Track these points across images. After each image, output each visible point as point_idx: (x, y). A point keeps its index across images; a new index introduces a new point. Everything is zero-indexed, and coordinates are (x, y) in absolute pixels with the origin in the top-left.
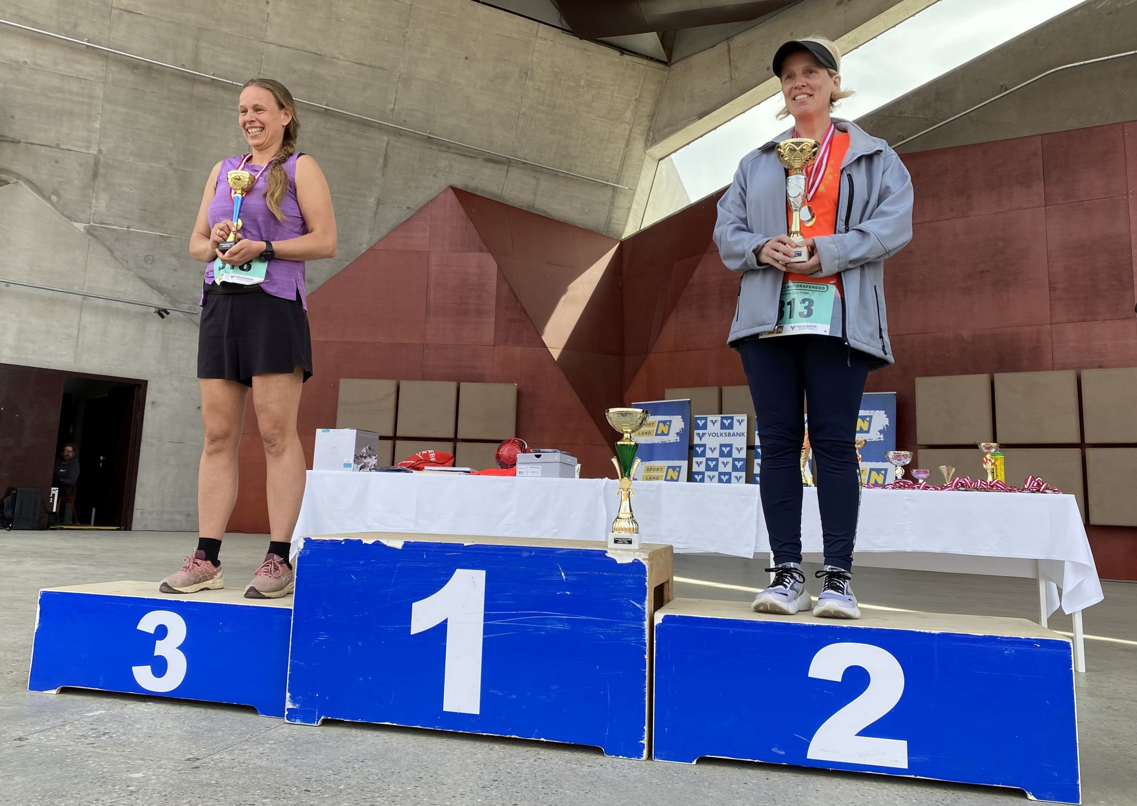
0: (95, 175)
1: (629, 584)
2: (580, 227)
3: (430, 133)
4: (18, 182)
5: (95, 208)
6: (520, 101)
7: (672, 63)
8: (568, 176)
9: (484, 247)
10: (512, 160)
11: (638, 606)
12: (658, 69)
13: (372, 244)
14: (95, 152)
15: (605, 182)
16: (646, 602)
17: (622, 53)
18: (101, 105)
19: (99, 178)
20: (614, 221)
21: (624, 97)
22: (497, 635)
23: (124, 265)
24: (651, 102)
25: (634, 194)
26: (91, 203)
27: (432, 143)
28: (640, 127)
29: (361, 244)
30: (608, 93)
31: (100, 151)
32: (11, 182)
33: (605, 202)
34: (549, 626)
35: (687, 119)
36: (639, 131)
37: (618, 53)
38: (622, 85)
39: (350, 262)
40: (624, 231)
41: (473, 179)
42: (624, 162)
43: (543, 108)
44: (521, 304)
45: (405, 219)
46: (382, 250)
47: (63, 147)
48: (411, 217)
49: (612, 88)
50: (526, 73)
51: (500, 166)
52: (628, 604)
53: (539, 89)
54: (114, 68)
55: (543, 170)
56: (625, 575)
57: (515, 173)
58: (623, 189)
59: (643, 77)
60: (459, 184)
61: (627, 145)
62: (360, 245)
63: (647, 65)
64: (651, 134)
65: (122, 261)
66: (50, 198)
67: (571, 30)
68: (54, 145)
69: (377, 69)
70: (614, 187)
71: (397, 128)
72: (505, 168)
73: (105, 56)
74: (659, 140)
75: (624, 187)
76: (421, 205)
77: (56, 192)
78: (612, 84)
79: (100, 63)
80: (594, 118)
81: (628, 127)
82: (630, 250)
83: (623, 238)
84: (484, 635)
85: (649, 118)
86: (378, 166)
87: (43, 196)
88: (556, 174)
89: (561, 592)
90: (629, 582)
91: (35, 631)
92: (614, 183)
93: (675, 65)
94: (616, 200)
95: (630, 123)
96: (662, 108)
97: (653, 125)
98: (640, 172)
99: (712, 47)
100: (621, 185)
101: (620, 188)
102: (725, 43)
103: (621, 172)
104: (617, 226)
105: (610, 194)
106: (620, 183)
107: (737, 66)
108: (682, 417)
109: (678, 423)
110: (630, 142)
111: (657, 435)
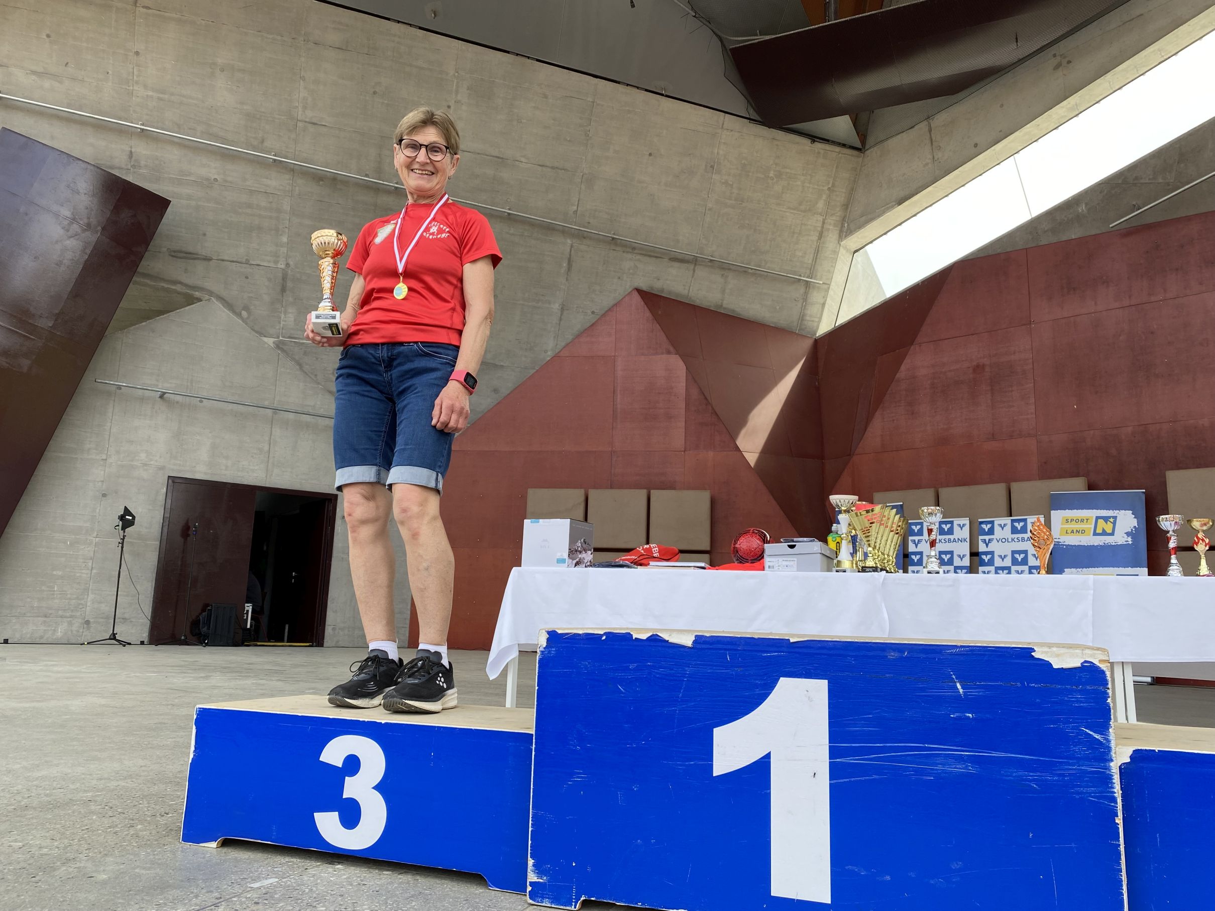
0: (283, 290)
1: (1077, 702)
2: (772, 325)
3: (614, 234)
4: (211, 299)
5: (284, 323)
6: (707, 196)
7: (866, 148)
8: (758, 272)
9: (672, 349)
10: (699, 258)
11: (1097, 736)
12: (852, 156)
13: (557, 351)
14: (283, 266)
15: (797, 277)
16: (1110, 730)
17: (813, 141)
18: (288, 218)
19: (288, 292)
20: (808, 318)
21: (816, 187)
22: (853, 779)
23: (313, 379)
24: (844, 190)
25: (829, 288)
26: (281, 317)
27: (616, 244)
28: (834, 218)
29: (546, 351)
30: (799, 183)
31: (288, 265)
32: (204, 299)
33: (798, 298)
34: (940, 767)
35: (885, 206)
36: (832, 222)
37: (810, 141)
38: (814, 174)
39: (535, 370)
40: (818, 328)
41: (659, 279)
42: (817, 255)
43: (731, 202)
44: (712, 407)
45: (589, 325)
46: (568, 357)
47: (253, 263)
48: (596, 322)
49: (802, 178)
50: (712, 167)
51: (686, 265)
52: (1078, 734)
53: (726, 183)
54: (300, 181)
55: (731, 267)
56: (1068, 687)
57: (701, 272)
58: (818, 283)
59: (835, 167)
60: (644, 285)
61: (821, 236)
62: (545, 353)
63: (839, 153)
64: (846, 225)
65: (310, 375)
66: (241, 314)
67: (760, 120)
68: (244, 260)
69: (560, 171)
70: (807, 282)
71: (581, 230)
72: (692, 266)
73: (291, 170)
74: (855, 231)
75: (818, 282)
76: (606, 309)
77: (246, 308)
78: (803, 174)
79: (287, 177)
80: (784, 210)
81: (821, 218)
82: (826, 347)
83: (817, 336)
84: (830, 780)
85: (843, 208)
86: (563, 271)
87: (234, 312)
88: (743, 271)
89: (957, 714)
90: (1078, 699)
91: (190, 761)
92: (807, 278)
93: (870, 151)
94: (809, 295)
95: (823, 214)
96: (856, 197)
97: (848, 215)
98: (834, 265)
99: (910, 128)
100: (815, 279)
101: (814, 282)
102: (925, 123)
103: (815, 264)
104: (811, 322)
105: (802, 290)
106: (814, 276)
107: (940, 146)
110: (823, 235)
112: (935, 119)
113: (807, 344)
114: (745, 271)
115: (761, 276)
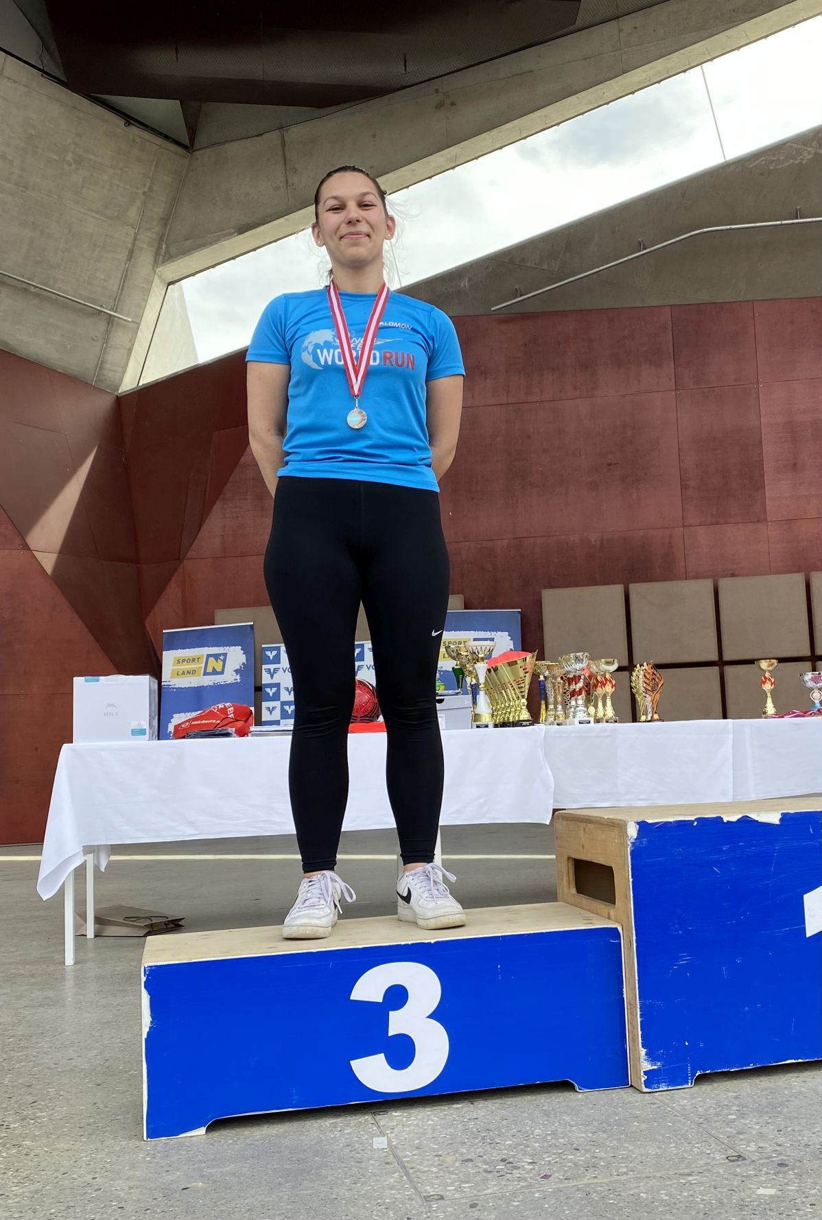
2: (60, 370)
7: (195, 148)
12: (176, 154)
15: (96, 307)
17: (128, 124)
20: (108, 366)
21: (128, 187)
24: (164, 199)
25: (137, 328)
28: (149, 234)
30: (106, 177)
33: (97, 337)
35: (221, 232)
36: (147, 239)
37: (123, 123)
38: (126, 169)
40: (122, 381)
42: (124, 282)
49: (110, 171)
58: (126, 320)
59: (155, 163)
61: (131, 255)
63: (161, 147)
64: (164, 246)
67: (66, 81)
70: (112, 315)
74: (176, 257)
75: (125, 318)
78: (112, 165)
80: (83, 211)
81: (132, 232)
82: (135, 410)
83: (120, 392)
85: (162, 222)
92: (110, 310)
93: (200, 152)
94: (111, 335)
95: (135, 227)
96: (180, 211)
97: (167, 233)
98: (146, 298)
99: (257, 136)
100: (120, 314)
101: (119, 318)
102: (277, 133)
103: (121, 295)
104: (113, 373)
105: (102, 326)
106: (119, 310)
107: (295, 168)
108: (240, 647)
109: (236, 657)
110: (134, 254)
111: (206, 674)
112: (291, 130)
113: (103, 404)
114: (25, 289)
115: (48, 299)
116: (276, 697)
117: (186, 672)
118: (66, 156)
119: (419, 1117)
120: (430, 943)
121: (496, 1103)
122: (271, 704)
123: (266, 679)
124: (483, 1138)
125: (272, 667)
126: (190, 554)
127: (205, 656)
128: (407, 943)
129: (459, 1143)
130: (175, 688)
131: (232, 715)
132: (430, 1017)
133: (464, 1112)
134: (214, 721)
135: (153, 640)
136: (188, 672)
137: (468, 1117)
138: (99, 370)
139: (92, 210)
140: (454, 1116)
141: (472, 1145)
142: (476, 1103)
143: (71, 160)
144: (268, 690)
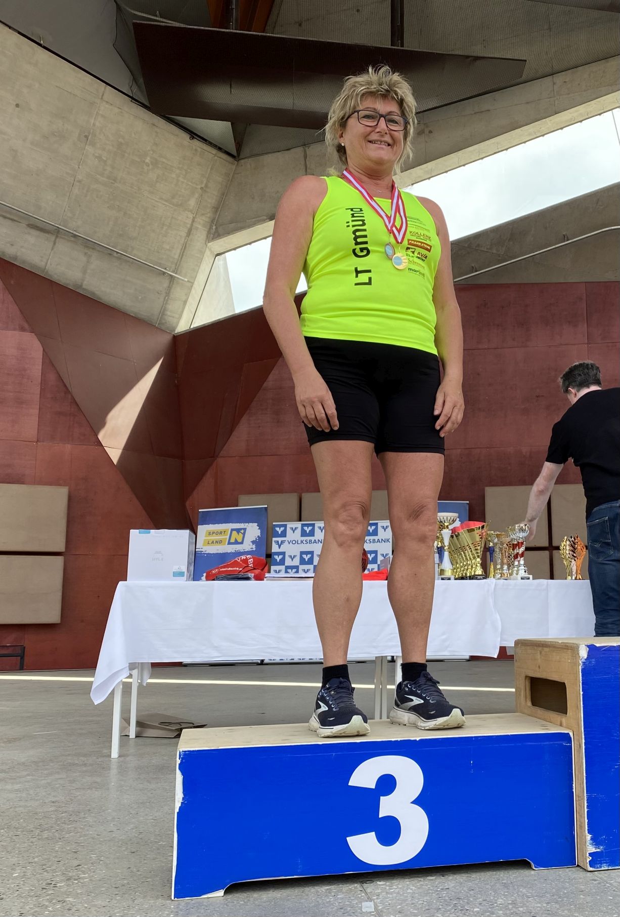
2: (132, 315)
6: (77, 167)
7: (240, 157)
9: (26, 325)
10: (61, 230)
12: (226, 161)
15: (164, 270)
17: (192, 138)
20: (169, 313)
21: (190, 183)
24: (216, 194)
25: (191, 286)
28: (204, 218)
30: (174, 176)
33: (161, 291)
35: (256, 218)
36: (202, 222)
37: (188, 136)
38: (189, 170)
40: (177, 325)
41: (13, 245)
42: (183, 252)
43: (103, 179)
44: (71, 396)
49: (178, 171)
50: (86, 137)
51: (46, 235)
53: (100, 158)
55: (96, 247)
57: (63, 246)
58: (183, 280)
59: (210, 167)
61: (189, 233)
63: (215, 155)
64: (214, 228)
70: (171, 275)
74: (222, 234)
75: (183, 278)
78: (178, 167)
80: (156, 199)
81: (191, 216)
83: (176, 332)
85: (213, 210)
92: (172, 272)
93: (244, 160)
94: (172, 291)
95: (193, 212)
96: (227, 203)
97: (217, 218)
98: (199, 264)
99: (286, 150)
100: (179, 275)
101: (178, 278)
102: (301, 148)
103: (181, 261)
104: (171, 318)
105: (166, 283)
106: (178, 272)
108: (256, 524)
109: (253, 531)
110: (192, 232)
111: (229, 543)
112: (311, 147)
113: (165, 340)
114: (111, 254)
115: (127, 262)
116: (282, 562)
117: (215, 542)
118: (146, 159)
119: (400, 886)
120: (416, 740)
121: (463, 876)
122: (277, 568)
123: (275, 548)
124: (455, 905)
125: (280, 539)
126: (222, 453)
127: (230, 530)
128: (396, 739)
129: (435, 909)
130: (205, 554)
131: (252, 565)
132: (413, 802)
133: (437, 883)
134: (238, 569)
135: (191, 517)
136: (216, 541)
137: (441, 888)
138: (162, 315)
139: (161, 199)
140: (429, 886)
141: (446, 911)
142: (447, 877)
143: (149, 163)
144: (276, 557)
